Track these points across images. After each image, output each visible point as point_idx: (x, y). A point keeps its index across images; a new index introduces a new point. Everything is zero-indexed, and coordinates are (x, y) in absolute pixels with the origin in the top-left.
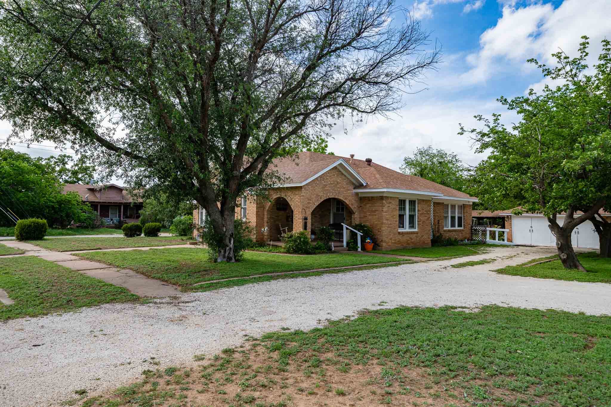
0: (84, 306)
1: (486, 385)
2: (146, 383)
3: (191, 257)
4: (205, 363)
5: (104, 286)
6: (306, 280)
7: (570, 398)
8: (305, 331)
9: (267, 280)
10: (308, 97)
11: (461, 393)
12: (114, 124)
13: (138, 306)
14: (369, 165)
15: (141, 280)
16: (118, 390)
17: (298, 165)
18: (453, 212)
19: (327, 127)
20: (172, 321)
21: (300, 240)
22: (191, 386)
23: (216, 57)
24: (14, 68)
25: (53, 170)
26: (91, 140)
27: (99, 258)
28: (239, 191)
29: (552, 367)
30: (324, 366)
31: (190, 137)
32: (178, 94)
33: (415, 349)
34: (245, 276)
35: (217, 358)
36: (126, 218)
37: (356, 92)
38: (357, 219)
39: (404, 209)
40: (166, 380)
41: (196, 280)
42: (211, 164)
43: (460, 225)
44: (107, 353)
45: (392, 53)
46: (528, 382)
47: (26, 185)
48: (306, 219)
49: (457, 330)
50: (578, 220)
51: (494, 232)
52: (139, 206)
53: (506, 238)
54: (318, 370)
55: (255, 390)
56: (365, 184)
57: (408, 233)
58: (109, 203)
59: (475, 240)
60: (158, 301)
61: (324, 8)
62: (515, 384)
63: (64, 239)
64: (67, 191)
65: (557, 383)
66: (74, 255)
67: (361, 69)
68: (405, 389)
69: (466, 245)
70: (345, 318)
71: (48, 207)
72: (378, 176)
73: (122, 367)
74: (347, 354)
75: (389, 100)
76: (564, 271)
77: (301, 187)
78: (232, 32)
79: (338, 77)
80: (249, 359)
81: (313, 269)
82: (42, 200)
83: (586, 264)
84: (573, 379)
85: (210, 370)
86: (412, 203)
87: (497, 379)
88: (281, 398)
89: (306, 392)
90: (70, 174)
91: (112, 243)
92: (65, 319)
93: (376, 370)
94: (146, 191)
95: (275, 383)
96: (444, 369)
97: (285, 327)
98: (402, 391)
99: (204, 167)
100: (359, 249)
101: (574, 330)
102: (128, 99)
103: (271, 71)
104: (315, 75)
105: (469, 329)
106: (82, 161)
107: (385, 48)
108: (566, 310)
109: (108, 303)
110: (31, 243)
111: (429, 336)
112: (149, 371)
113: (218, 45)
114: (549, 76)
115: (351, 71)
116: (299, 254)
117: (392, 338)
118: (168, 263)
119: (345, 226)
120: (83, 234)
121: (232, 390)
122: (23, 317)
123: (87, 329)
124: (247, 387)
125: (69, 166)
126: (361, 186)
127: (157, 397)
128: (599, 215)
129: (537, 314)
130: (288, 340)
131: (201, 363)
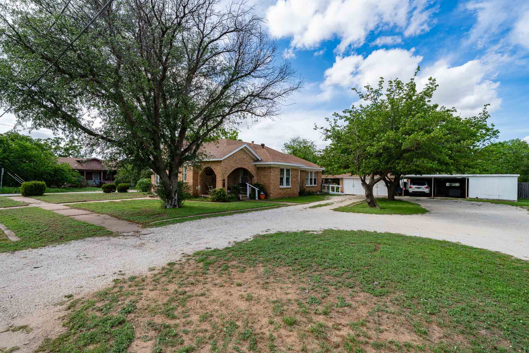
0: (72, 240)
1: (321, 274)
2: (115, 287)
3: (149, 205)
4: (156, 272)
5: (87, 226)
6: (223, 218)
7: (364, 278)
8: (220, 249)
9: (199, 219)
10: (225, 106)
11: (307, 280)
12: (92, 118)
13: (111, 238)
14: (263, 148)
15: (115, 221)
16: (95, 293)
17: (218, 147)
18: (311, 176)
19: (237, 124)
20: (135, 247)
21: (220, 194)
22: (146, 287)
23: (164, 77)
24: (16, 76)
25: (50, 147)
26: (77, 129)
27: (84, 208)
28: (180, 164)
29: (356, 262)
30: (230, 270)
31: (147, 129)
32: (139, 100)
33: (284, 257)
34: (185, 217)
35: (163, 269)
36: (105, 180)
37: (253, 103)
38: (255, 179)
39: (283, 174)
40: (129, 284)
41: (152, 220)
42: (162, 146)
43: (315, 183)
44: (89, 269)
45: (275, 81)
46: (343, 271)
47: (30, 158)
48: (224, 180)
49: (309, 244)
50: (376, 180)
51: (334, 187)
52: (115, 172)
53: (340, 190)
54: (226, 272)
55: (186, 287)
56: (260, 159)
57: (285, 188)
58: (92, 170)
59: (323, 192)
60: (126, 234)
61: (234, 51)
62: (336, 272)
63: (59, 195)
64: (60, 162)
65: (358, 271)
66: (66, 205)
67: (256, 89)
68: (276, 280)
69: (318, 195)
70: (245, 240)
71: (47, 173)
72: (268, 154)
73: (99, 278)
74: (245, 262)
75: (274, 109)
76: (368, 209)
77: (221, 161)
78: (175, 61)
79: (243, 94)
80: (184, 268)
81: (228, 211)
82: (42, 169)
83: (380, 205)
84: (366, 268)
85: (158, 277)
86: (288, 170)
87: (328, 270)
88: (203, 290)
89: (218, 286)
90: (63, 151)
91: (94, 197)
92: (58, 248)
93: (261, 270)
94: (117, 163)
95: (199, 282)
96: (299, 267)
97: (208, 247)
98: (274, 281)
99: (157, 148)
100: (257, 199)
101: (370, 241)
102: (104, 102)
103: (201, 88)
104: (229, 92)
105: (315, 244)
106: (72, 142)
107: (272, 78)
108: (368, 230)
109: (90, 237)
110: (33, 198)
111: (292, 248)
112: (117, 279)
113: (165, 70)
114: (363, 99)
115: (251, 91)
116: (220, 202)
117: (271, 251)
118: (133, 210)
119: (248, 184)
120: (74, 191)
121: (172, 287)
122: (27, 249)
123: (74, 255)
124: (182, 285)
125: (62, 145)
126: (258, 160)
127: (122, 295)
128: (388, 177)
129: (353, 233)
130: (209, 255)
131: (153, 272)
